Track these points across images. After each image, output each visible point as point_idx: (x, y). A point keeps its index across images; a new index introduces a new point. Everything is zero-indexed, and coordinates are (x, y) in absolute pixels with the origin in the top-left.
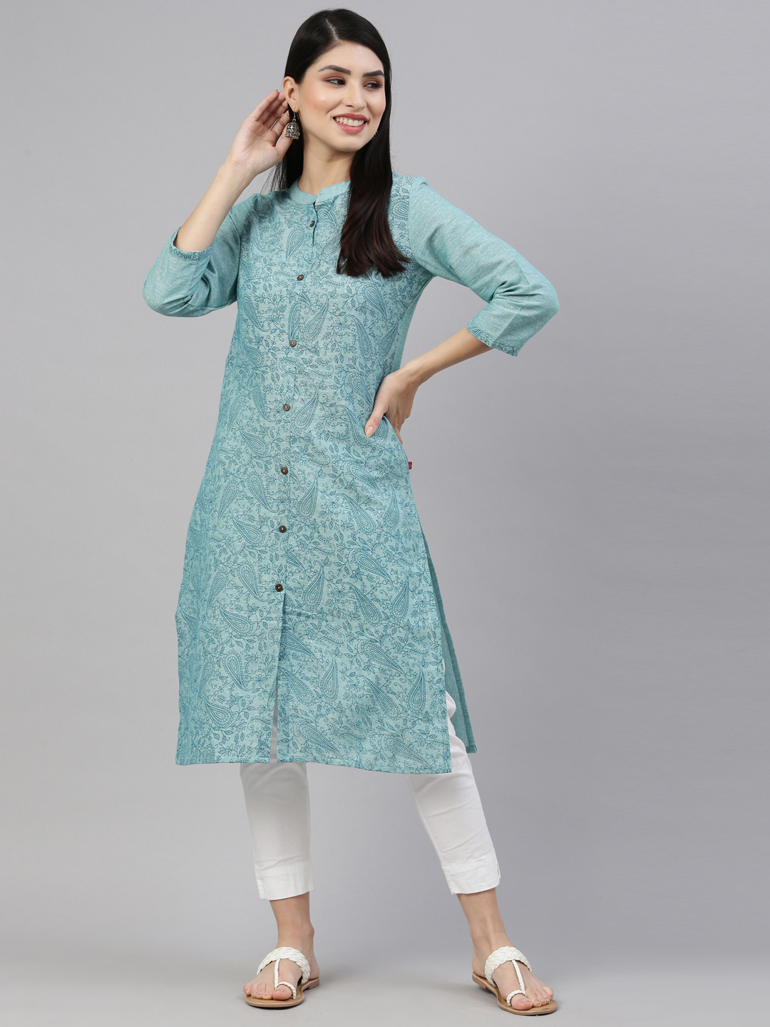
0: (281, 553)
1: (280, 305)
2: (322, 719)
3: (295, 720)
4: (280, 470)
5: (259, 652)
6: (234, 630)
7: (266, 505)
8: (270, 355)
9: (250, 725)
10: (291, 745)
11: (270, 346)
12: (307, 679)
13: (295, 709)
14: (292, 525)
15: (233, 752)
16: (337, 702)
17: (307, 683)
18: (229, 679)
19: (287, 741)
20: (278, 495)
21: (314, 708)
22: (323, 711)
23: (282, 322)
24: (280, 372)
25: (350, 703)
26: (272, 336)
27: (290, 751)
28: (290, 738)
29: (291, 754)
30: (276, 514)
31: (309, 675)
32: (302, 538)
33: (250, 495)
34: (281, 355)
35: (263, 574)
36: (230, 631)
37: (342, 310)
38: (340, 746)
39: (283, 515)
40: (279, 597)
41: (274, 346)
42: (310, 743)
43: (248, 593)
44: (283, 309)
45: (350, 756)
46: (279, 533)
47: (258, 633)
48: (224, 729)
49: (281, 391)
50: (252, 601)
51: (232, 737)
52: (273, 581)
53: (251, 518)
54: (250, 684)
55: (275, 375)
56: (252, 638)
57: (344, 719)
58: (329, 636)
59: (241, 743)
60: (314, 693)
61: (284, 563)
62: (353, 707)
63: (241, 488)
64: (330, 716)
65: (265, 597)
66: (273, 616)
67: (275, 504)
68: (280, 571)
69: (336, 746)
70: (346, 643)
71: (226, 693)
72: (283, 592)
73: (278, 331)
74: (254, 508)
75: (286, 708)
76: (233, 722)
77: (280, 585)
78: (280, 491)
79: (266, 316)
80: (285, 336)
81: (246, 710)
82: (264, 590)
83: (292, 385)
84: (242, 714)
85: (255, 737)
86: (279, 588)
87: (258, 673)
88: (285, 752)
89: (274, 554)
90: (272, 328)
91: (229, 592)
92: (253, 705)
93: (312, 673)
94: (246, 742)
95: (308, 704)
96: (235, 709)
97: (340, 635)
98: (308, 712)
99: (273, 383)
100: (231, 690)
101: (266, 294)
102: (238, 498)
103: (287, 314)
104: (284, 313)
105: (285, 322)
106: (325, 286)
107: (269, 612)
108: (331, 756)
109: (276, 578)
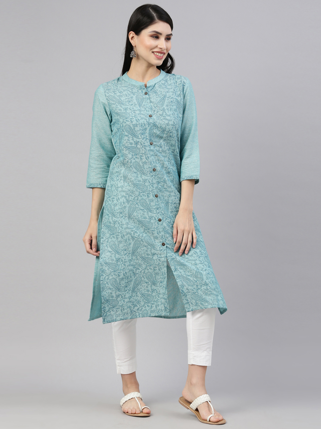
0: (161, 230)
1: (144, 128)
2: (199, 290)
3: (189, 293)
4: (155, 196)
5: (159, 271)
6: (148, 263)
7: (151, 211)
8: (143, 149)
9: (160, 300)
10: (190, 304)
11: (143, 145)
12: (189, 276)
13: (187, 289)
14: (163, 218)
15: (156, 312)
16: (204, 281)
17: (189, 277)
18: (149, 283)
19: (188, 303)
20: (156, 206)
21: (195, 287)
22: (199, 287)
23: (146, 135)
24: (149, 155)
25: (209, 280)
26: (143, 141)
27: (191, 307)
28: (189, 302)
29: (191, 308)
30: (156, 215)
31: (189, 274)
32: (167, 223)
33: (142, 208)
34: (148, 148)
35: (156, 239)
36: (146, 264)
37: (171, 131)
38: (210, 300)
39: (159, 214)
40: (164, 248)
41: (144, 145)
42: (197, 302)
43: (151, 248)
44: (146, 129)
45: (214, 303)
46: (159, 222)
47: (157, 264)
48: (151, 303)
49: (151, 163)
50: (153, 251)
51: (154, 305)
52: (160, 242)
53: (145, 218)
54: (158, 284)
55: (147, 157)
56: (155, 266)
57: (209, 288)
58: (190, 259)
59: (158, 308)
60: (193, 281)
61: (163, 234)
62: (211, 282)
63: (137, 206)
64: (203, 288)
65: (158, 249)
66: (162, 256)
67: (155, 210)
68: (162, 237)
69: (208, 300)
70: (198, 259)
71: (149, 288)
72: (165, 246)
73: (145, 139)
74: (146, 213)
75: (184, 290)
76: (154, 299)
77: (164, 243)
78: (156, 205)
79: (139, 132)
80: (148, 141)
81: (158, 295)
82: (157, 246)
83: (154, 161)
84: (157, 296)
85: (163, 305)
86: (163, 244)
87: (160, 279)
88: (189, 307)
89: (158, 231)
90: (143, 137)
91: (143, 249)
92: (160, 292)
93: (190, 273)
94: (160, 307)
95: (192, 286)
96: (154, 294)
97: (194, 257)
98: (193, 289)
99: (146, 160)
100: (151, 287)
101: (138, 123)
102: (137, 210)
103: (148, 131)
104: (147, 131)
105: (147, 134)
106: (164, 121)
107: (160, 255)
108: (206, 305)
109: (161, 240)
